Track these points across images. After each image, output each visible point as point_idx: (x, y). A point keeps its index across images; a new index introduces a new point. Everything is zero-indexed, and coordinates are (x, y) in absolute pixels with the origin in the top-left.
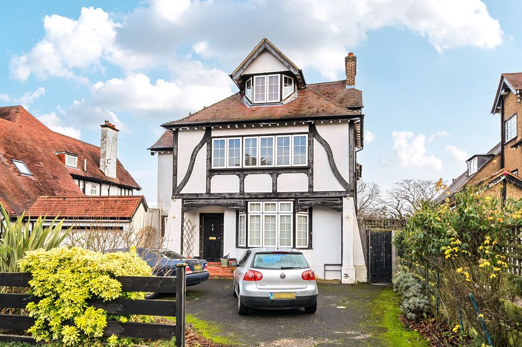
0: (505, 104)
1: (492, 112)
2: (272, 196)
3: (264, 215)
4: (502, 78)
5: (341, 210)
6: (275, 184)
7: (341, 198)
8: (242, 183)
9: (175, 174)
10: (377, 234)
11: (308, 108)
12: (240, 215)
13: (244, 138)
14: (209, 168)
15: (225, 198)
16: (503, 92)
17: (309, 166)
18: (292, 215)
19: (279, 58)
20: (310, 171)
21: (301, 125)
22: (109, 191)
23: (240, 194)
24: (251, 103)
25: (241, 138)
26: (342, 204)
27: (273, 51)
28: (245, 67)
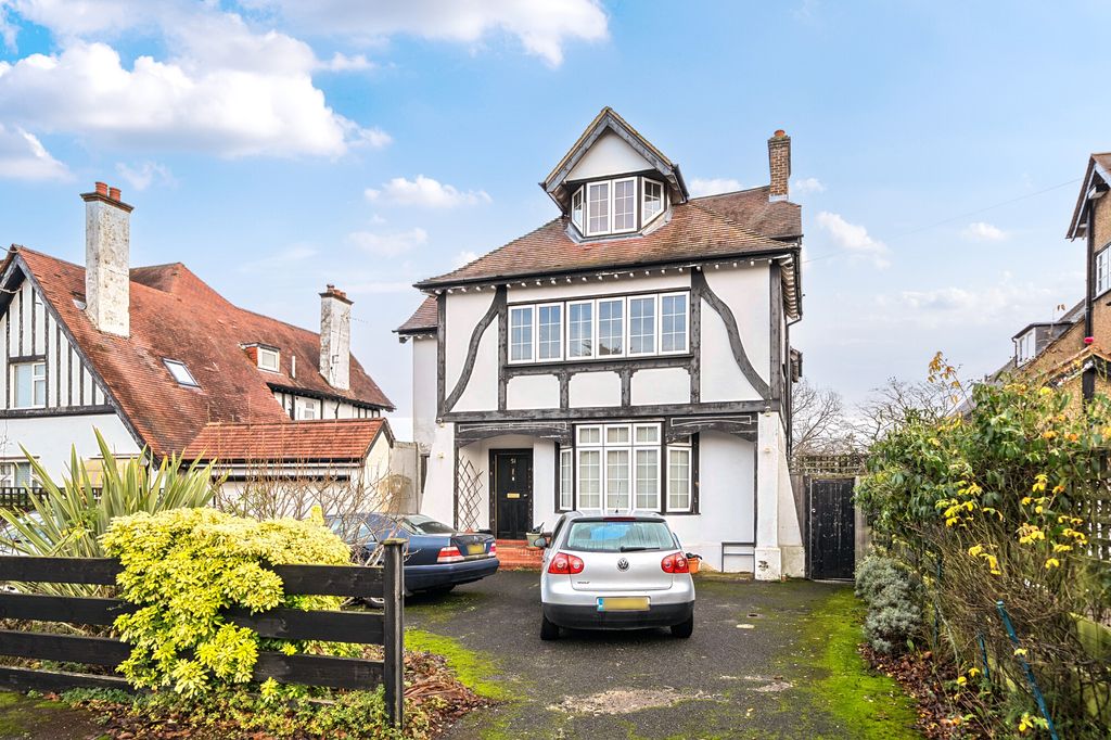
0: (1097, 216)
1: (1070, 235)
2: (621, 413)
3: (606, 449)
4: (1092, 162)
5: (753, 438)
6: (626, 391)
7: (754, 414)
8: (565, 390)
9: (442, 377)
10: (826, 484)
11: (691, 239)
12: (561, 451)
13: (568, 303)
14: (503, 363)
15: (533, 420)
16: (1092, 193)
17: (691, 353)
18: (659, 449)
19: (635, 144)
20: (694, 362)
21: (676, 273)
22: (336, 413)
23: (562, 411)
24: (581, 236)
25: (562, 304)
26: (755, 426)
27: (622, 132)
28: (569, 167)
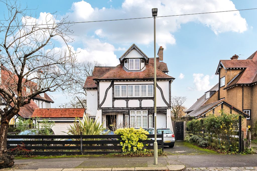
0: (221, 71)
1: (216, 74)
2: (140, 108)
3: (135, 116)
4: (220, 62)
5: (166, 114)
6: (140, 104)
7: (166, 109)
8: (127, 103)
9: (98, 99)
10: (178, 123)
11: (152, 74)
12: (125, 116)
13: (128, 85)
14: (113, 97)
15: (120, 109)
16: (220, 67)
17: (154, 97)
18: (147, 116)
19: (140, 52)
20: (154, 99)
21: (151, 81)
22: (42, 103)
23: (127, 108)
24: (128, 70)
25: (126, 85)
26: (166, 111)
27: (137, 49)
28: (125, 55)
